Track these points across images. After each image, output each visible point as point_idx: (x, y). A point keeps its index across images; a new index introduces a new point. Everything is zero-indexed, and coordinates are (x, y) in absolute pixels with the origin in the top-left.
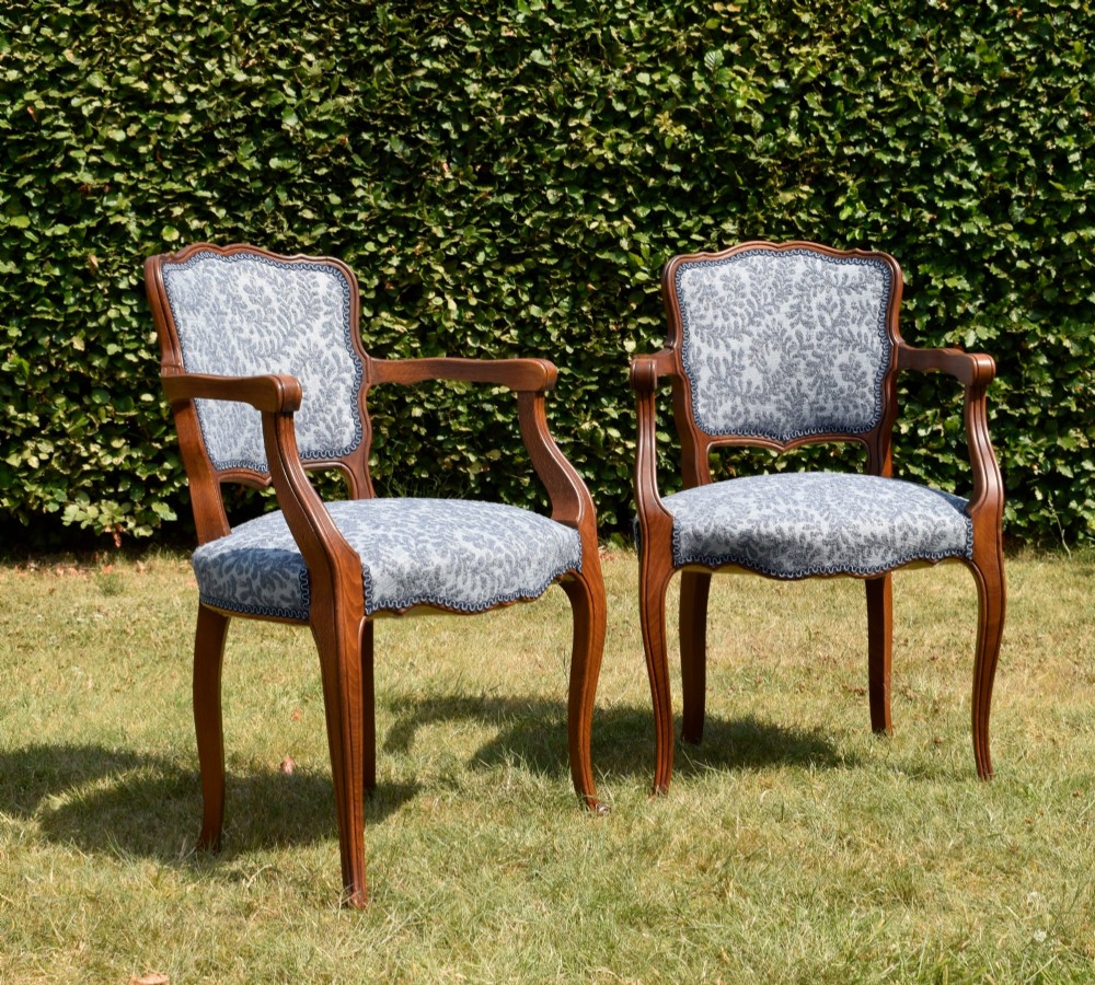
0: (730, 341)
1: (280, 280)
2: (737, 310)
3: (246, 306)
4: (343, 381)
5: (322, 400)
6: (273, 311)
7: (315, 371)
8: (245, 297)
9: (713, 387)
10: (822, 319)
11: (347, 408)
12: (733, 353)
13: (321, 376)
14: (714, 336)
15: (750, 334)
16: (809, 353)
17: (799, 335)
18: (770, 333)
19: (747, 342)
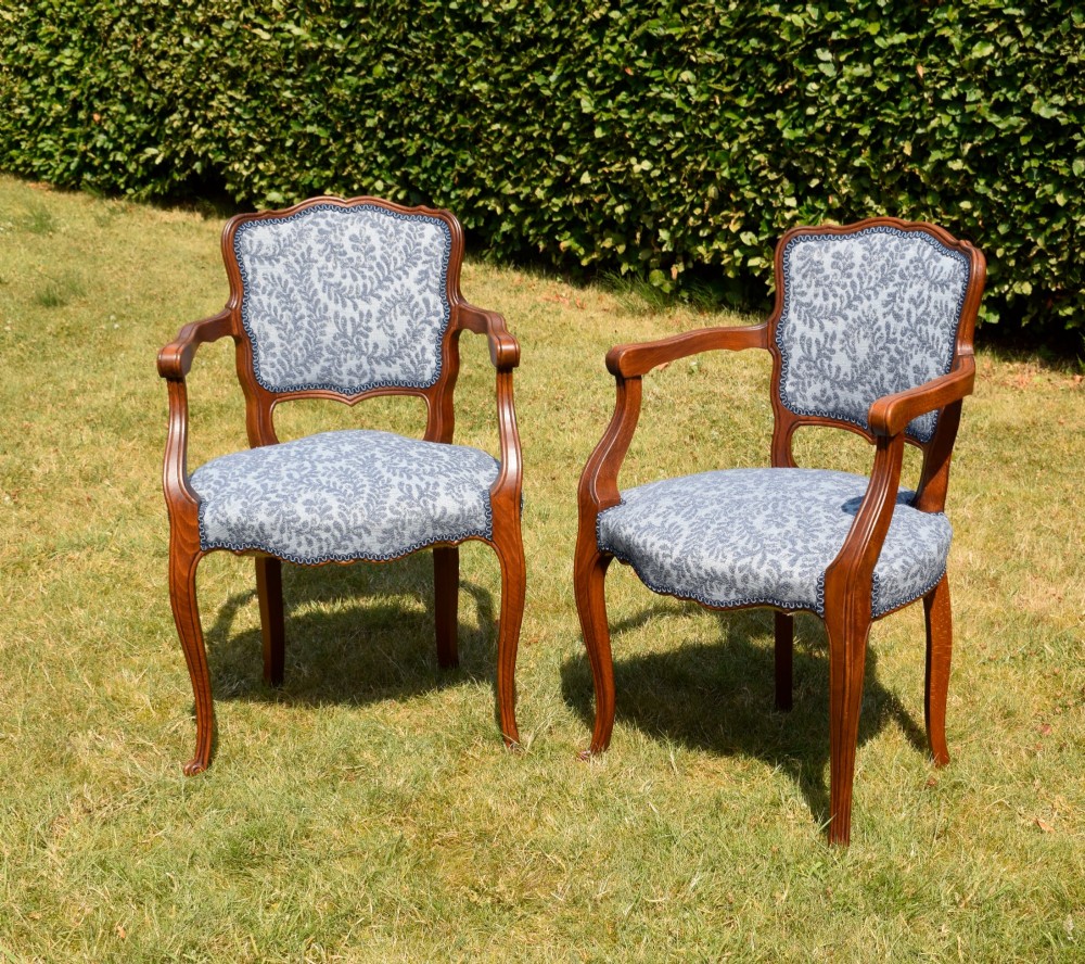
0: (825, 322)
1: (391, 229)
2: (839, 291)
3: (345, 253)
4: (430, 323)
5: (408, 338)
6: (374, 258)
7: (403, 313)
8: (347, 245)
9: (803, 366)
10: (909, 313)
11: (431, 348)
12: (826, 336)
13: (409, 317)
14: (810, 315)
15: (845, 318)
16: (892, 347)
17: (888, 326)
18: (864, 319)
19: (841, 326)
